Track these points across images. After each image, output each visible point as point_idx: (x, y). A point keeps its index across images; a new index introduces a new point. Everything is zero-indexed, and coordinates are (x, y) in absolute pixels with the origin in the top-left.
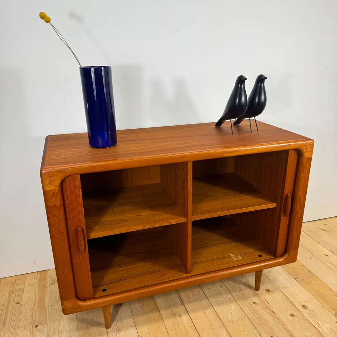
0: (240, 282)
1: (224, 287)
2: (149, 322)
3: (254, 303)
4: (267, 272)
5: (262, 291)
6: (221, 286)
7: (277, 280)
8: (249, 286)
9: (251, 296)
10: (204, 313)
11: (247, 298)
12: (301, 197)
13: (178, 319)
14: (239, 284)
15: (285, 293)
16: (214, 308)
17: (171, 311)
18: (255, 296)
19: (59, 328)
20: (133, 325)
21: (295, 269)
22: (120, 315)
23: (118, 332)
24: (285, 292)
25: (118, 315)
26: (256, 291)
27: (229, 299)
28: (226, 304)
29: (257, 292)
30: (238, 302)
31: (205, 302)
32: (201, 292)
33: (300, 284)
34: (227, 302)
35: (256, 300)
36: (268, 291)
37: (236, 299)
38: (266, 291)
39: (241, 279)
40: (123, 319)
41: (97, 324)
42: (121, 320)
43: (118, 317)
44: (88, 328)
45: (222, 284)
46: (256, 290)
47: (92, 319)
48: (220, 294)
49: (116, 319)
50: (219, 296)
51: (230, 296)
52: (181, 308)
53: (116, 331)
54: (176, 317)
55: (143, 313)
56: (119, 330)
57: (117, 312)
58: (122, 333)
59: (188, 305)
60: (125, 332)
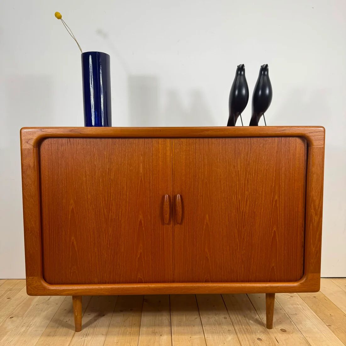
0: (252, 318)
1: (228, 319)
2: (124, 334)
3: (259, 339)
4: (292, 315)
5: (275, 330)
6: (225, 318)
7: (301, 323)
8: (261, 323)
9: (259, 332)
10: (191, 338)
11: (252, 333)
13: (157, 337)
14: (248, 319)
15: (307, 337)
16: (205, 335)
17: (154, 329)
18: (264, 333)
19: (30, 322)
20: (104, 334)
21: (333, 317)
22: (97, 324)
23: (85, 336)
24: (307, 335)
25: (94, 323)
27: (229, 330)
28: (222, 334)
29: (268, 330)
30: (239, 335)
31: (197, 328)
32: (198, 320)
33: (333, 332)
34: (224, 332)
35: (263, 336)
36: (284, 331)
37: (237, 331)
38: (281, 331)
39: (253, 316)
40: (97, 326)
41: (69, 326)
42: (95, 327)
43: (93, 325)
44: (58, 327)
45: (227, 316)
46: (267, 328)
47: (67, 321)
48: (220, 324)
49: (90, 326)
50: (217, 327)
51: (231, 328)
52: (167, 329)
53: (84, 335)
54: (155, 335)
55: (121, 326)
56: (87, 335)
57: (95, 320)
58: (89, 338)
59: (175, 327)
60: (92, 337)
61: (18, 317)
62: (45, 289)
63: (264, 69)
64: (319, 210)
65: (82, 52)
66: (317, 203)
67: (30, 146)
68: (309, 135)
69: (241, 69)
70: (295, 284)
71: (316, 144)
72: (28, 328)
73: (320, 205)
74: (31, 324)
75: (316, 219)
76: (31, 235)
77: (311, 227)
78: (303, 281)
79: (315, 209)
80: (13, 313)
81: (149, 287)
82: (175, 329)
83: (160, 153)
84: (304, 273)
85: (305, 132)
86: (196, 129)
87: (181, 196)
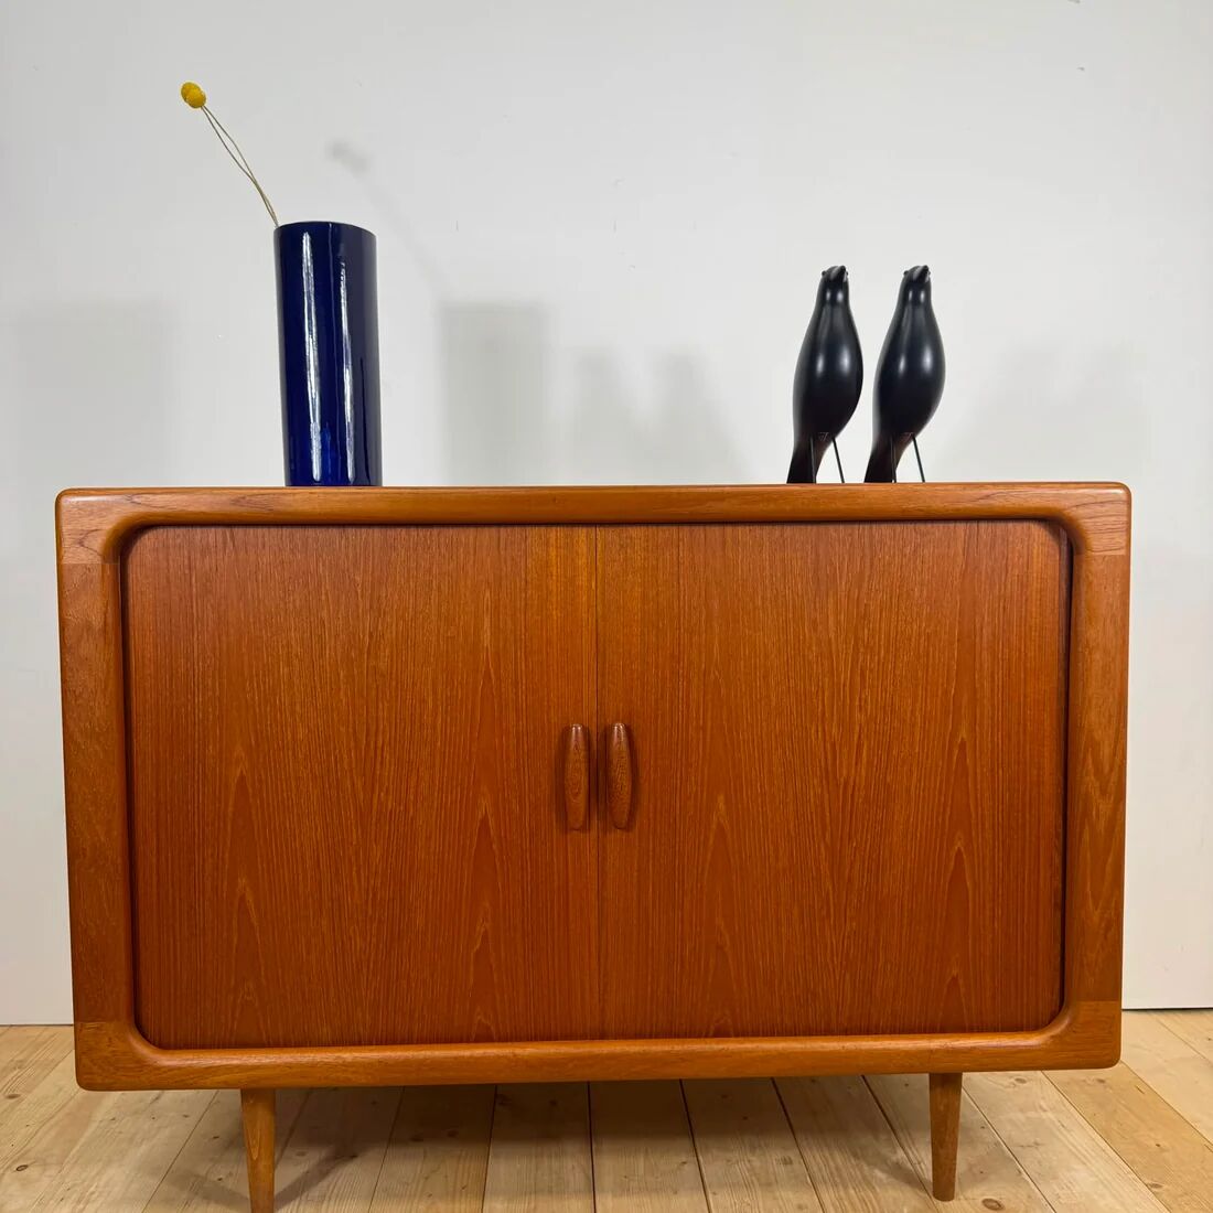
0: (881, 1162)
1: (798, 1166)
4: (1022, 1146)
5: (965, 1203)
6: (788, 1162)
7: (1055, 1178)
8: (912, 1181)
9: (905, 1210)
12: (1098, 735)
14: (869, 1164)
17: (533, 1205)
19: (89, 1186)
21: (1166, 1154)
22: (328, 1187)
25: (320, 1184)
26: (936, 1201)
27: (800, 1208)
29: (940, 1204)
31: (687, 1202)
32: (690, 1169)
33: (1167, 1208)
36: (995, 1209)
37: (829, 1208)
38: (986, 1206)
39: (885, 1151)
40: (330, 1198)
41: (227, 1199)
42: (322, 1203)
43: (315, 1192)
44: (187, 1203)
45: (793, 1155)
46: (937, 1198)
47: (220, 1179)
48: (768, 1185)
49: (303, 1198)
50: (759, 1193)
51: (807, 1198)
52: (578, 1205)
55: (415, 1195)
57: (323, 1175)
59: (610, 1197)
61: (45, 1165)
62: (141, 1064)
63: (916, 284)
64: (1114, 778)
65: (276, 223)
66: (1106, 751)
67: (89, 555)
68: (1074, 513)
69: (835, 283)
70: (1034, 1040)
71: (1099, 545)
72: (81, 1206)
73: (1117, 760)
74: (93, 1193)
75: (1104, 807)
76: (92, 870)
77: (1086, 837)
78: (1058, 1029)
79: (1098, 772)
80: (29, 1151)
81: (515, 1055)
82: (606, 1202)
83: (554, 578)
84: (1061, 1003)
85: (1063, 504)
86: (679, 493)
87: (628, 730)
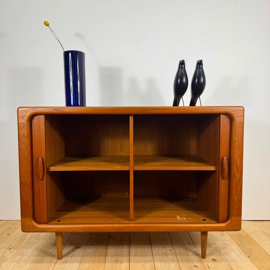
0: (191, 251)
1: (173, 251)
2: (94, 262)
3: (195, 266)
4: (221, 248)
5: (208, 259)
6: (171, 250)
7: (228, 255)
8: (197, 254)
9: (195, 261)
10: (144, 265)
11: (190, 261)
12: (237, 160)
13: (119, 264)
14: (188, 251)
15: (231, 265)
16: (155, 263)
17: (116, 258)
18: (199, 261)
19: (24, 253)
20: (79, 261)
21: (252, 250)
22: (74, 254)
23: (65, 263)
24: (232, 264)
25: (72, 253)
26: (202, 259)
27: (173, 260)
28: (168, 262)
29: (203, 259)
30: (180, 263)
31: (149, 258)
32: (150, 251)
33: (252, 261)
34: (169, 261)
35: (198, 264)
36: (214, 261)
37: (179, 260)
39: (192, 249)
40: (74, 256)
41: (53, 256)
42: (72, 257)
43: (71, 255)
44: (44, 256)
45: (172, 249)
47: (51, 252)
48: (166, 255)
49: (69, 256)
50: (164, 256)
51: (175, 258)
52: (126, 258)
53: (64, 262)
54: (117, 263)
55: (92, 256)
56: (66, 262)
57: (73, 251)
58: (68, 264)
59: (133, 257)
60: (70, 264)
61: (15, 248)
62: (35, 227)
63: (200, 64)
64: (240, 169)
65: (64, 51)
66: (239, 163)
67: (24, 121)
68: (232, 113)
69: (182, 63)
70: (222, 225)
71: (237, 119)
72: (22, 257)
73: (241, 165)
74: (25, 254)
75: (238, 175)
76: (25, 186)
77: (234, 182)
78: (228, 222)
79: (237, 168)
80: (11, 246)
81: (113, 226)
82: (132, 258)
84: (228, 218)
85: (229, 111)
86: (148, 108)
